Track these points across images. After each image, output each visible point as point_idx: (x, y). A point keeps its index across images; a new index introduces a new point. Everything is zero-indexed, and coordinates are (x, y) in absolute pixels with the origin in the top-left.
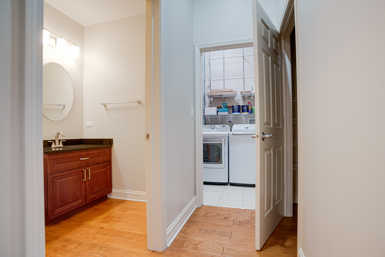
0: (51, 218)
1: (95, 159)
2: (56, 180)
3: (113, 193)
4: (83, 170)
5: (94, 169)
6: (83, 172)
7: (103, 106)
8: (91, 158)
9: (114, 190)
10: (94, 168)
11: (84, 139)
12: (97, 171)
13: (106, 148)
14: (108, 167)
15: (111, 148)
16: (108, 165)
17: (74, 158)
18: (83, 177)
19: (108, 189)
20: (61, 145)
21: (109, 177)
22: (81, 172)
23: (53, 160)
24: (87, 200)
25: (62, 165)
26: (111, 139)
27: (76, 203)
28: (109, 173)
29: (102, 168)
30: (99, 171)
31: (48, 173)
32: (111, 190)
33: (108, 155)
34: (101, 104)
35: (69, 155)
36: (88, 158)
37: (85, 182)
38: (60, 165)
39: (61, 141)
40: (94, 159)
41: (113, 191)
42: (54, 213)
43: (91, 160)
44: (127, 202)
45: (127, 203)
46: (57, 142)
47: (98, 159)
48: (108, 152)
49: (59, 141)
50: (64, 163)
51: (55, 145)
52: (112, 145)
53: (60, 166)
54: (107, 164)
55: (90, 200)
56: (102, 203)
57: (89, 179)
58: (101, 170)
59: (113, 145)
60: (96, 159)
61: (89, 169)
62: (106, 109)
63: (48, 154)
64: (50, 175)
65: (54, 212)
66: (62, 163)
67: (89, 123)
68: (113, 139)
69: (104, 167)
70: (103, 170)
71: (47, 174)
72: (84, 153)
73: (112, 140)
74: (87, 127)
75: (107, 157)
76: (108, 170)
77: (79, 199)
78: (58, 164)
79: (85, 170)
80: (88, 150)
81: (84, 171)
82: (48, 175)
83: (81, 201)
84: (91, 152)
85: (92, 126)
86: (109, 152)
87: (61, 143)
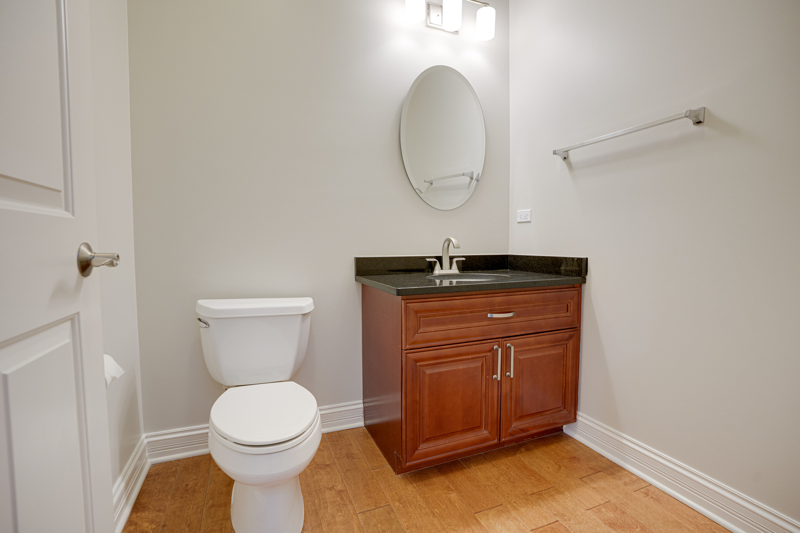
0: (408, 464)
1: (531, 318)
2: (421, 368)
3: (578, 423)
4: (495, 347)
5: (527, 348)
6: (493, 353)
7: (559, 159)
8: (518, 315)
9: (581, 416)
10: (528, 344)
11: (510, 255)
12: (534, 355)
13: (567, 286)
14: (571, 344)
15: (580, 286)
16: (570, 337)
17: (472, 312)
18: (493, 366)
19: (565, 412)
20: (455, 270)
21: (570, 374)
22: (489, 354)
23: (416, 312)
24: (503, 434)
25: (437, 328)
26: (582, 259)
27: (470, 437)
28: (570, 363)
29: (551, 346)
30: (540, 354)
31: (404, 348)
32: (575, 414)
33: (571, 308)
34: (555, 153)
35: (458, 302)
36: (510, 315)
37: (500, 383)
38: (432, 329)
39: (455, 260)
40: (527, 318)
41: (579, 418)
42: (417, 452)
43: (518, 319)
44: (627, 480)
45: (626, 484)
46: (446, 262)
47: (540, 317)
48: (572, 299)
49: (451, 258)
50: (443, 323)
51: (442, 269)
52: (585, 279)
53: (433, 332)
54: (566, 335)
55: (511, 435)
56: (545, 449)
57: (509, 376)
58: (547, 353)
59: (587, 277)
60: (535, 318)
61: (512, 348)
62: (570, 166)
63: (405, 297)
64: (407, 353)
65: (416, 448)
66: (438, 323)
67: (522, 212)
68: (587, 258)
69: (555, 344)
70: (553, 352)
71: (402, 349)
72: (498, 299)
73: (584, 263)
74: (518, 223)
75: (568, 314)
76: (570, 354)
77: (482, 428)
78: (429, 324)
79: (500, 350)
80: (511, 290)
81: (497, 350)
82: (404, 352)
83: (484, 433)
84: (518, 297)
85: (530, 222)
86: (576, 299)
87: (455, 265)
